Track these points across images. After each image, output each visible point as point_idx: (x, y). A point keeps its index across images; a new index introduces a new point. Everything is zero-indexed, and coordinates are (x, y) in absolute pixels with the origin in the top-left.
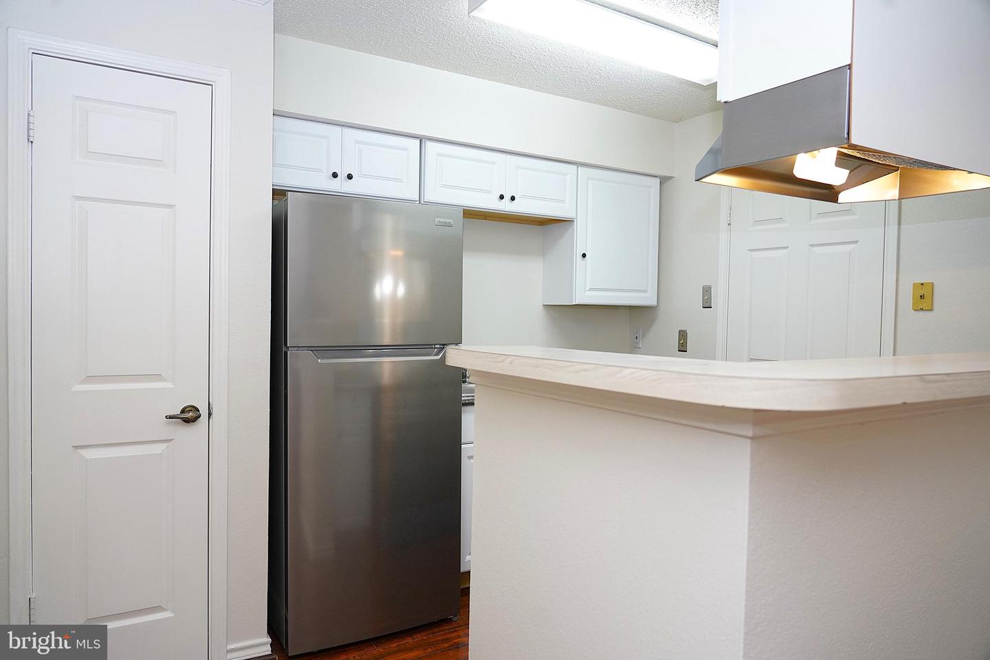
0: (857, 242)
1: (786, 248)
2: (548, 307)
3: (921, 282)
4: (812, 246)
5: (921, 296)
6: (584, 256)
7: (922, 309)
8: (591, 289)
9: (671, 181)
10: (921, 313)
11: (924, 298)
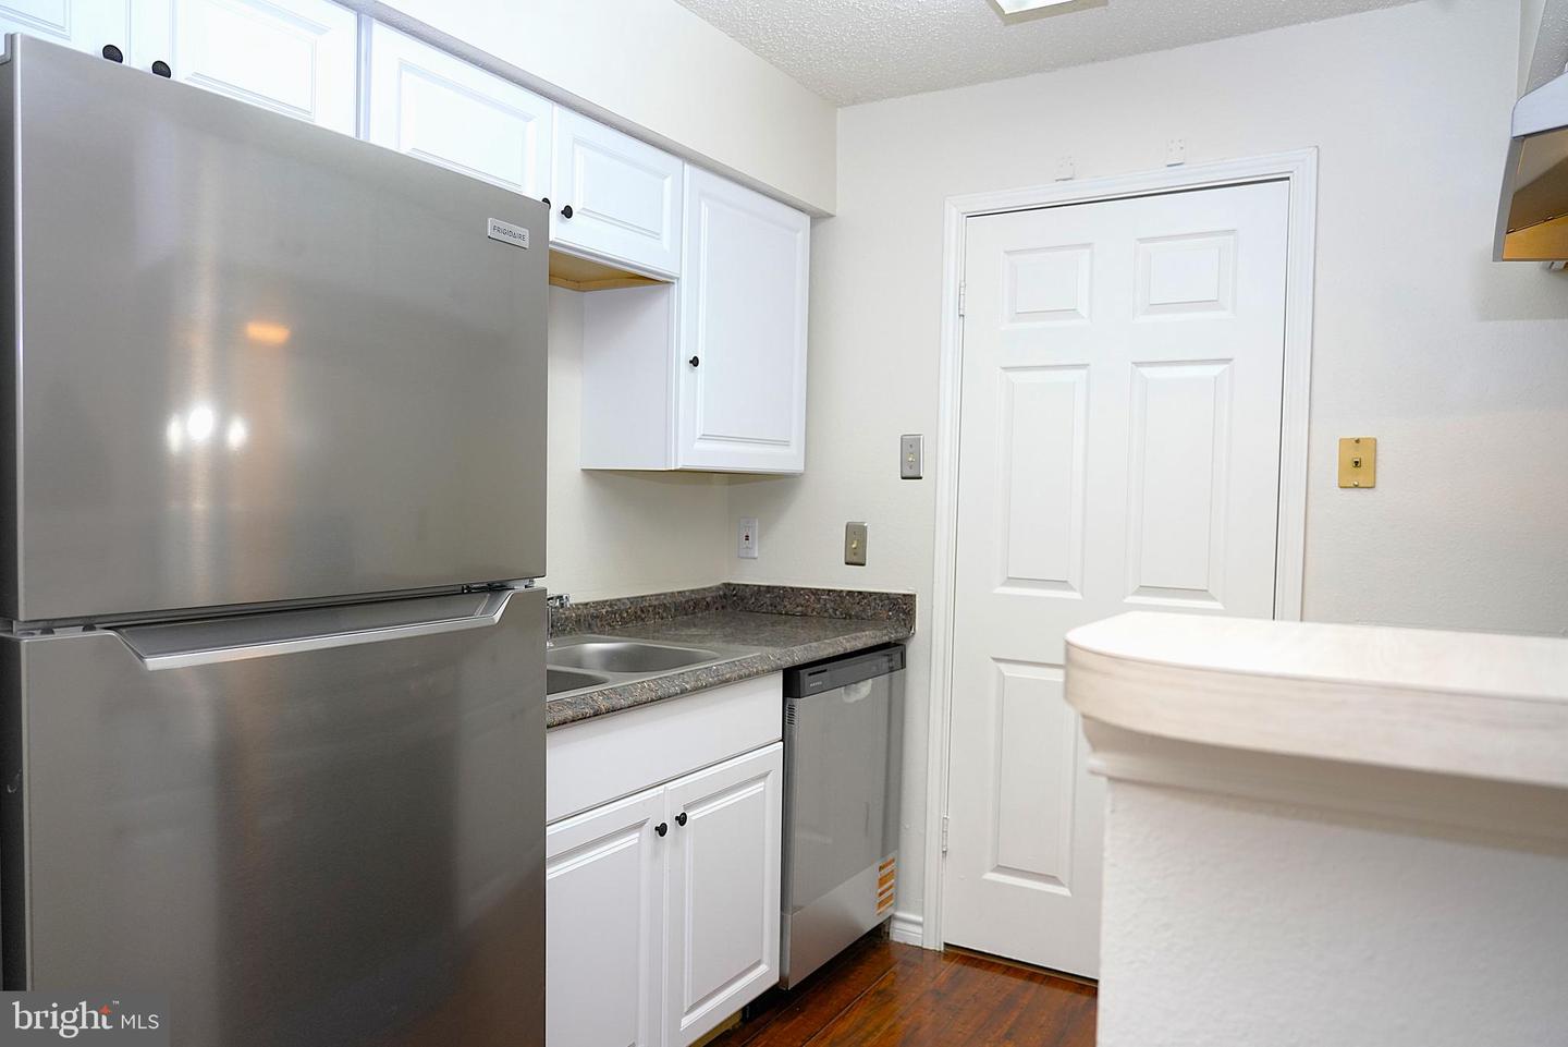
0: (1231, 360)
1: (1085, 366)
2: (590, 473)
3: (1357, 437)
4: (1138, 364)
5: (1356, 463)
6: (695, 362)
7: (1356, 486)
8: (704, 437)
9: (832, 220)
10: (1355, 492)
11: (1358, 465)
